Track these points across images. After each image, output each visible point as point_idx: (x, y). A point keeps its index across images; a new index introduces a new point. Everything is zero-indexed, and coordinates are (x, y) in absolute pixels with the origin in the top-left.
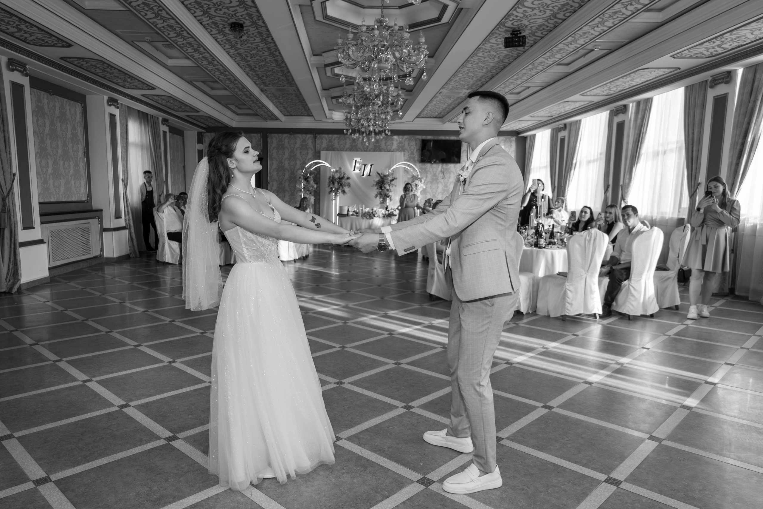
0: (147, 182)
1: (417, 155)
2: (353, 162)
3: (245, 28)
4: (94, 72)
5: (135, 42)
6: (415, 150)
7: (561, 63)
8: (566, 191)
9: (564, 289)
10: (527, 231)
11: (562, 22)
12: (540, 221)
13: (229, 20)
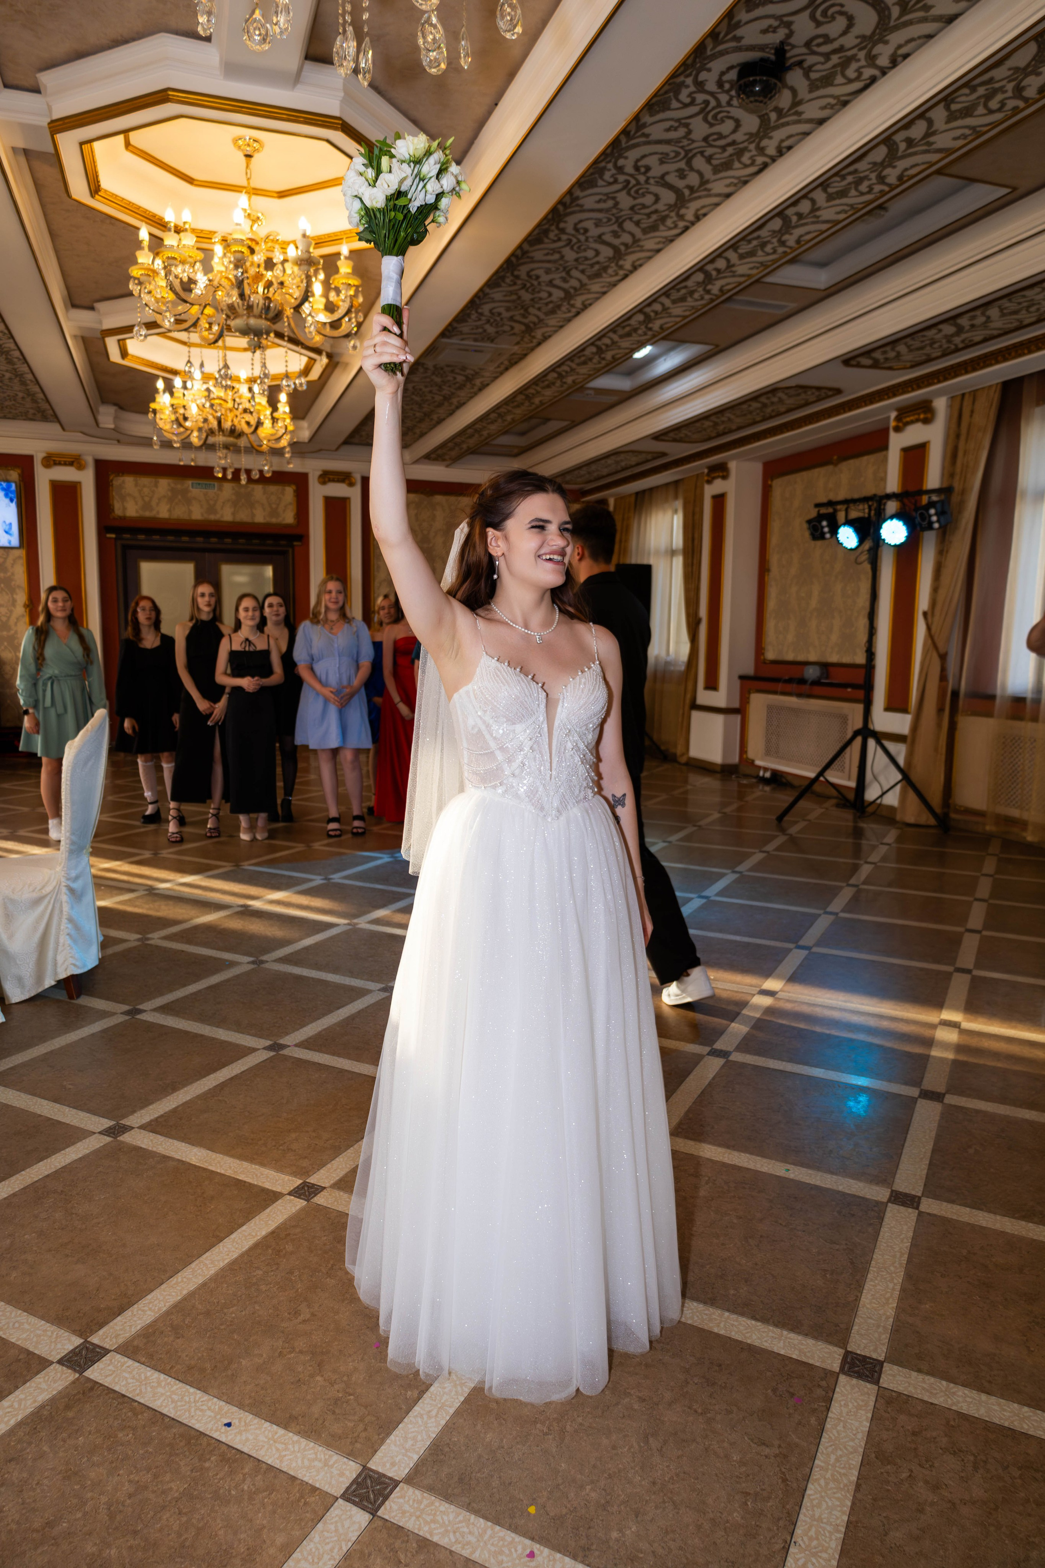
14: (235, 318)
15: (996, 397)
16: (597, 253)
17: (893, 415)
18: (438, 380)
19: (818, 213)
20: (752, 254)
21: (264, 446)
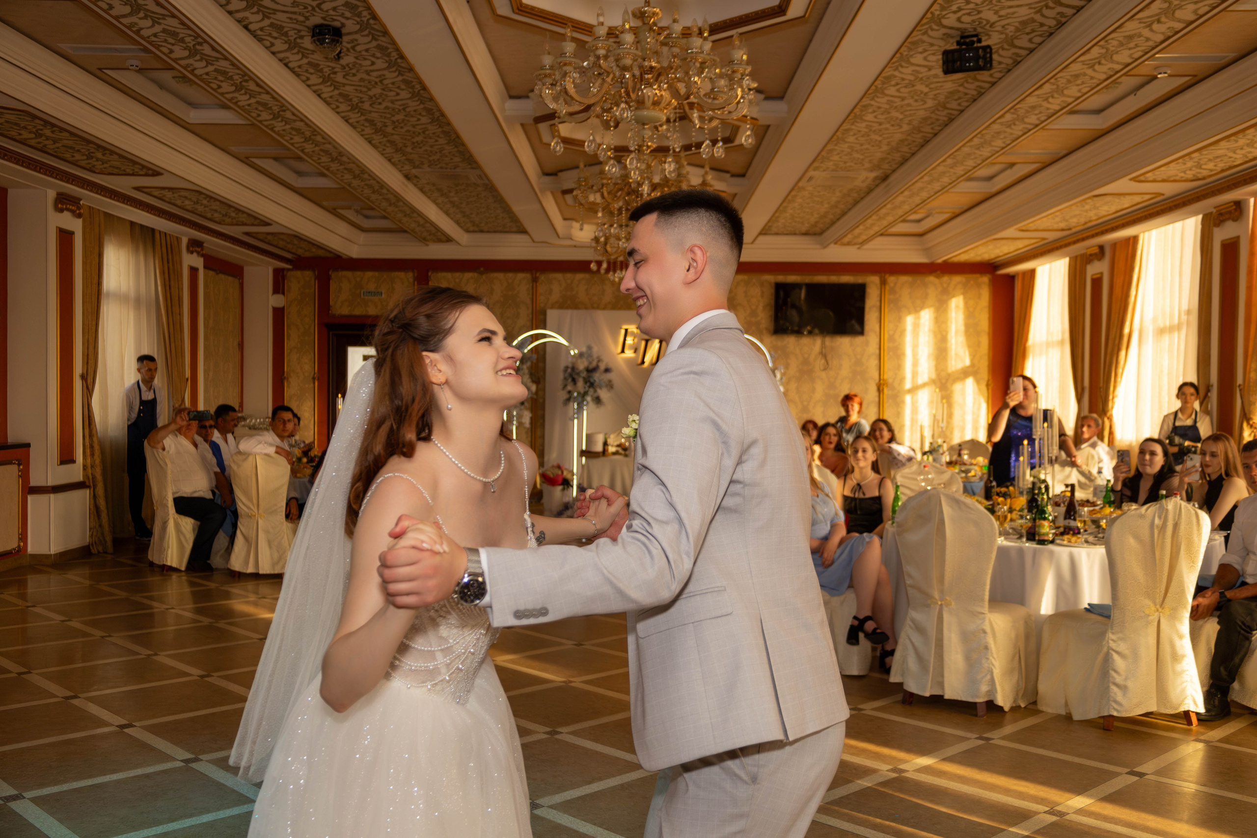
0: (144, 381)
1: (764, 317)
2: (618, 333)
3: (345, 39)
4: (18, 138)
5: (105, 71)
6: (761, 307)
7: (1081, 107)
8: (1111, 397)
9: (1105, 649)
10: (1009, 501)
11: (1075, 14)
12: (1042, 477)
13: (307, 18)
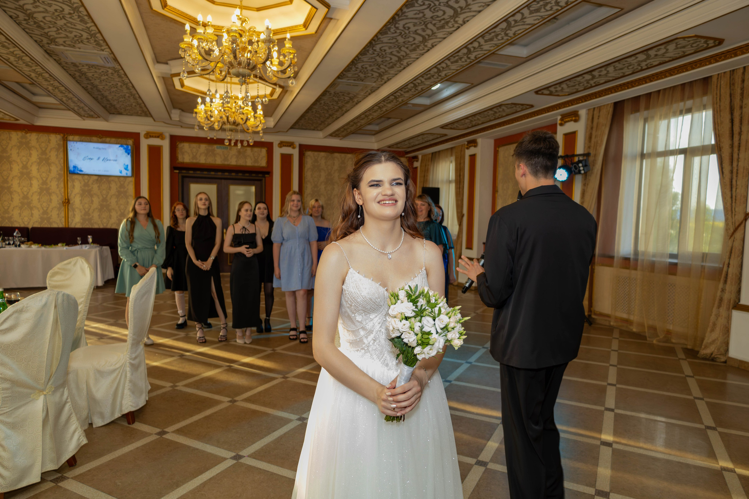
14: (233, 68)
15: (611, 110)
16: (414, 39)
17: (559, 118)
18: (336, 99)
19: (525, 20)
20: (491, 40)
21: (250, 130)
